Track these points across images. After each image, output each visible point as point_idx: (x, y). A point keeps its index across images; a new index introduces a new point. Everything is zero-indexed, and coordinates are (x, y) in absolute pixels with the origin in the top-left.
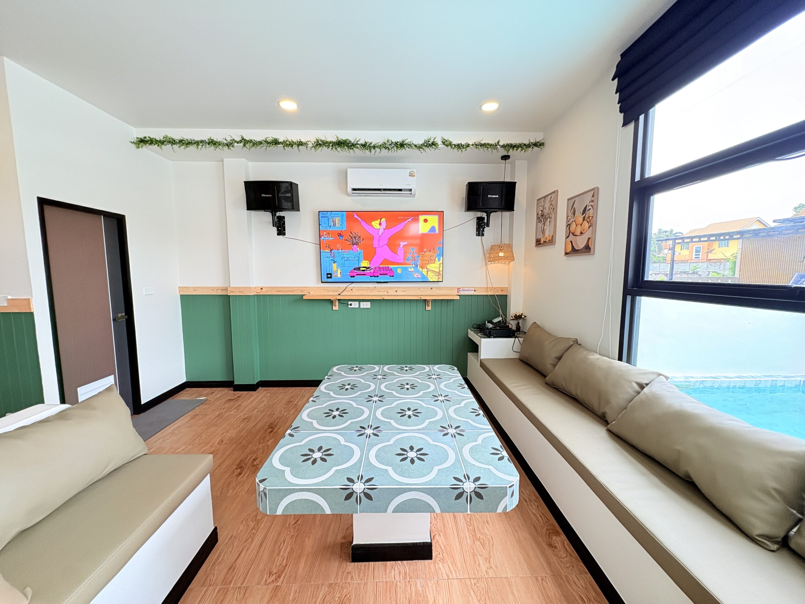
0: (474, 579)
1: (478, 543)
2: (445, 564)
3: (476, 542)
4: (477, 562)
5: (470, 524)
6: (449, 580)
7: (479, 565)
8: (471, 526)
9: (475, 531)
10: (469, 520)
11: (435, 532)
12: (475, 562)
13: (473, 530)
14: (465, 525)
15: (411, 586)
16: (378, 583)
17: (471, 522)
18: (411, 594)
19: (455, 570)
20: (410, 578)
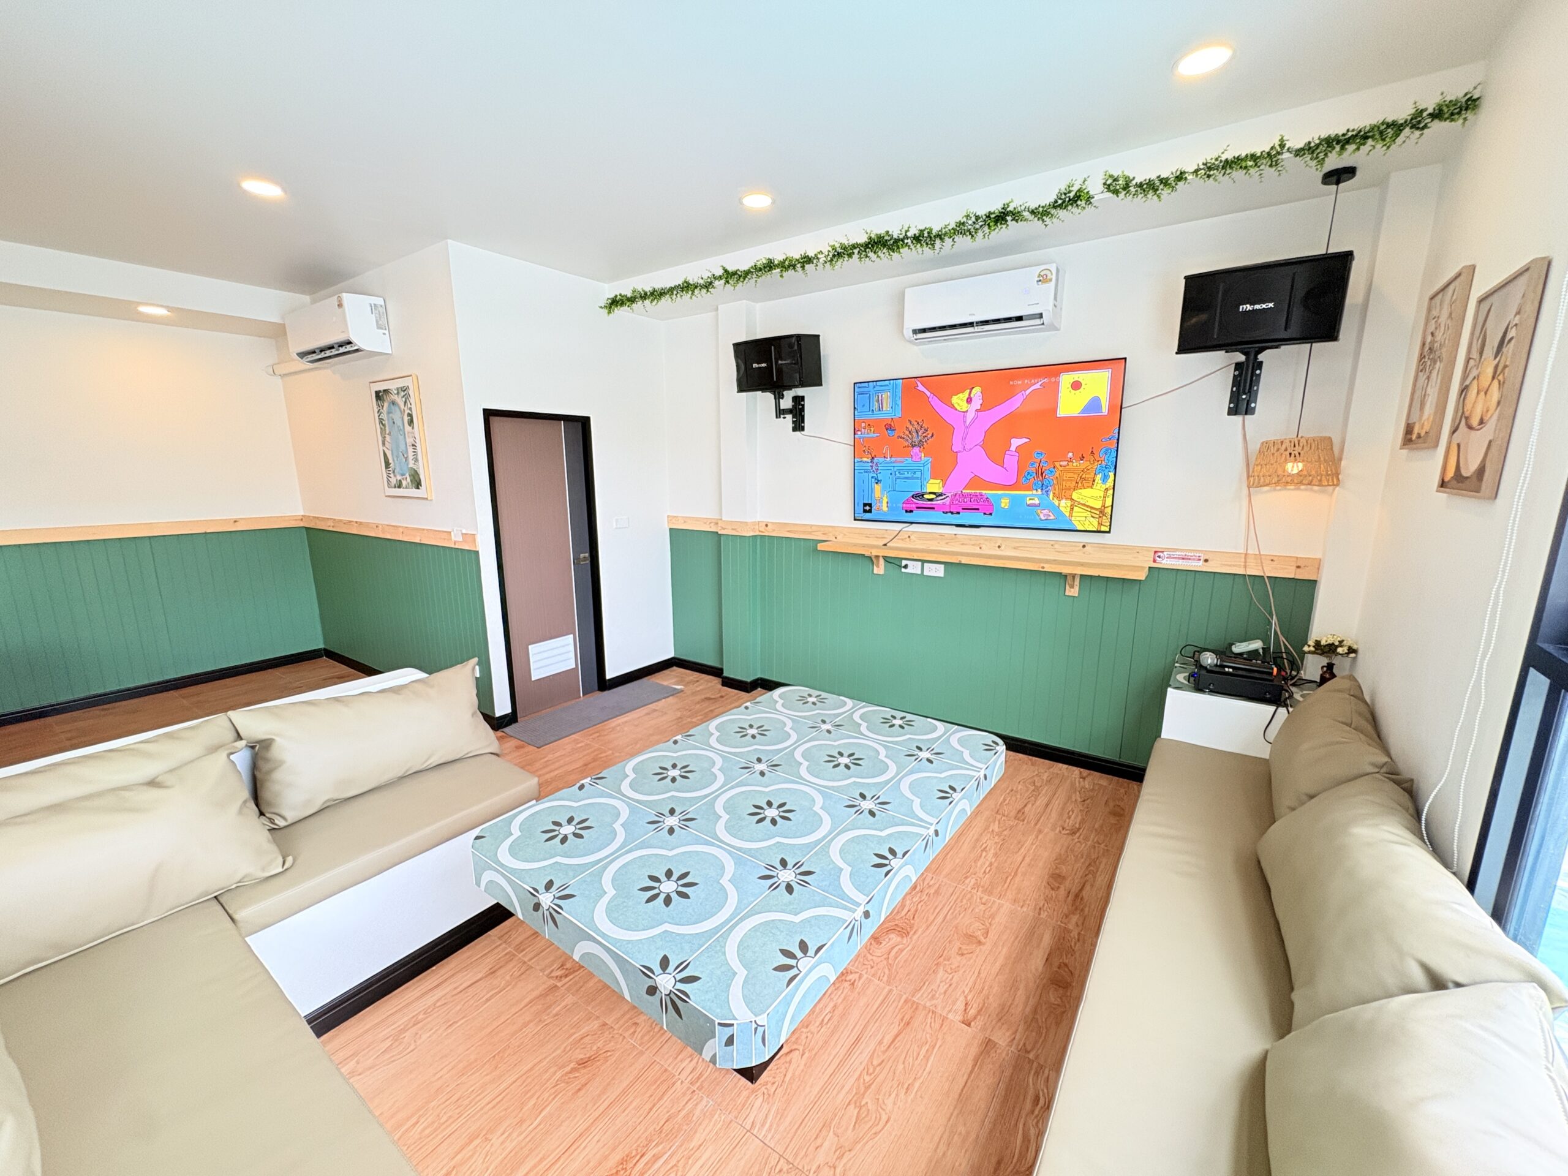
0: (788, 1162)
1: (853, 1111)
2: (766, 1106)
3: (852, 1106)
4: (819, 1141)
5: (871, 1070)
6: (748, 1133)
7: (817, 1148)
8: (871, 1074)
9: (867, 1088)
10: (875, 1063)
11: (801, 1044)
12: (816, 1138)
13: (867, 1085)
14: (862, 1067)
15: (689, 1100)
16: (655, 1063)
17: (878, 1069)
18: (679, 1111)
19: (771, 1126)
20: (700, 1088)
